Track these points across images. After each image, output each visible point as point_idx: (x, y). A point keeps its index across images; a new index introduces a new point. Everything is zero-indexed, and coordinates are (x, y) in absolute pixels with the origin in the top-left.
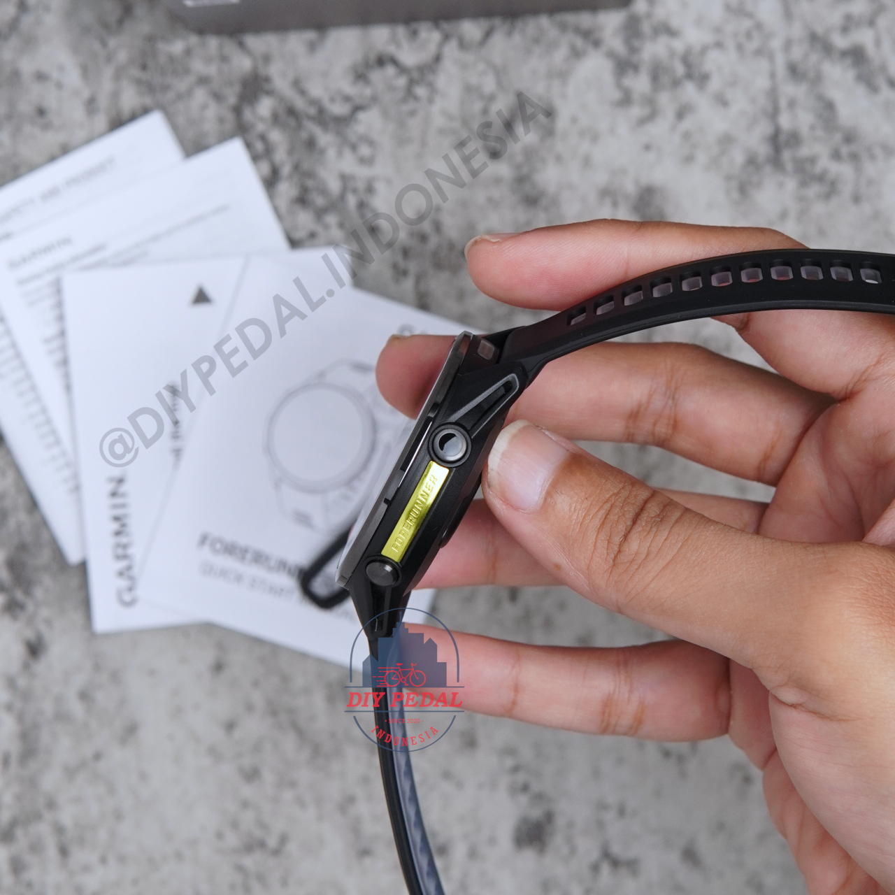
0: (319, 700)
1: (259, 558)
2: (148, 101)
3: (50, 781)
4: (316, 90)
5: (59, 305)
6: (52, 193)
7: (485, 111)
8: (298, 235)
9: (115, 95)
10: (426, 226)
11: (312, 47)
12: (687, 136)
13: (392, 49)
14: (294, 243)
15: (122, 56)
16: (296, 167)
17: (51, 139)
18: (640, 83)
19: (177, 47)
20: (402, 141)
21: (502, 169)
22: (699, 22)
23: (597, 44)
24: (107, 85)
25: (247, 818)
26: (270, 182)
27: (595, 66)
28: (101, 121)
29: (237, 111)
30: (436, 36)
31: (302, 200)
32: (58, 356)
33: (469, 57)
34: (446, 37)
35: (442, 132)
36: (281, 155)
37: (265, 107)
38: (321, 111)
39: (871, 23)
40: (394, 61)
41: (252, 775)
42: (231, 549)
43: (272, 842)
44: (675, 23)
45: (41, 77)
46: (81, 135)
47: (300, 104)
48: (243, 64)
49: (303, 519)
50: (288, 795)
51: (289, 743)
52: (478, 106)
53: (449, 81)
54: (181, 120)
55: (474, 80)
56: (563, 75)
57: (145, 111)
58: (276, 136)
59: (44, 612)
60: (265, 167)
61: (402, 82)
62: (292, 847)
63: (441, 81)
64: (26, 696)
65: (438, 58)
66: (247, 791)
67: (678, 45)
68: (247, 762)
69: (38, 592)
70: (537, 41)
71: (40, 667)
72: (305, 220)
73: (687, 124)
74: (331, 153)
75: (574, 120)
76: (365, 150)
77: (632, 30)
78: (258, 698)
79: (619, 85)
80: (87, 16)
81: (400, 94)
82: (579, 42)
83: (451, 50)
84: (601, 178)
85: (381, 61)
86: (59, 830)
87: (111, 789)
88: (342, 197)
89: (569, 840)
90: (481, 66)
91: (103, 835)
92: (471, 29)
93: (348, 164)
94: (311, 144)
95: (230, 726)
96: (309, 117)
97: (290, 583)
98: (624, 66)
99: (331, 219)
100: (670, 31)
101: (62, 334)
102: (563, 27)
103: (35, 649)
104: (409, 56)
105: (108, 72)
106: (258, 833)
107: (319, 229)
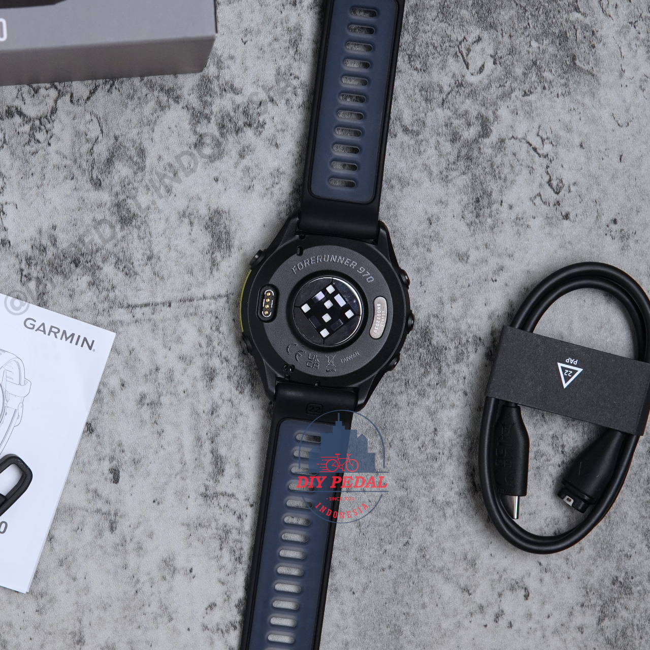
7: (91, 151)
10: (45, 241)
12: (247, 169)
13: (18, 103)
18: (211, 129)
20: (26, 175)
21: (105, 197)
22: (256, 82)
23: (177, 99)
27: (176, 116)
30: (53, 93)
33: (78, 110)
34: (60, 94)
35: (57, 167)
40: (20, 113)
44: (237, 84)
52: (86, 147)
53: (62, 127)
55: (82, 128)
56: (151, 124)
61: (27, 128)
63: (56, 128)
65: (54, 111)
67: (240, 100)
70: (130, 97)
73: (245, 162)
75: (160, 158)
77: (205, 88)
79: (195, 132)
81: (26, 137)
82: (164, 98)
83: (64, 103)
84: (181, 204)
85: (9, 113)
90: (88, 117)
92: (80, 88)
98: (198, 117)
100: (235, 91)
102: (152, 87)
104: (31, 110)
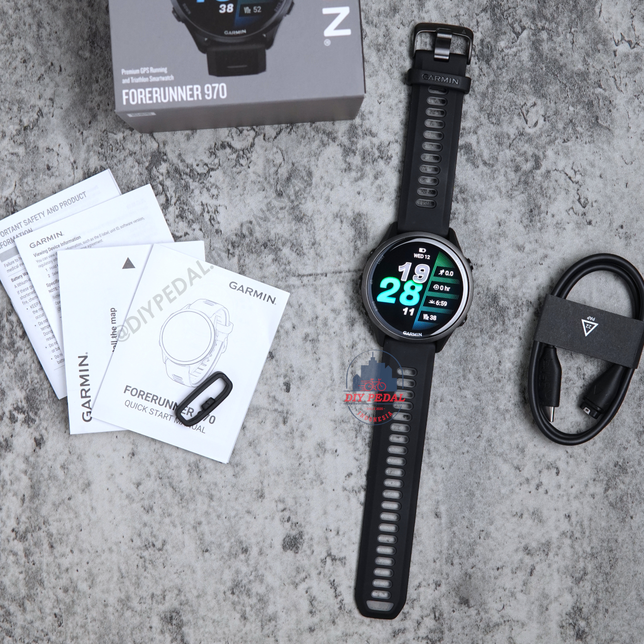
0: (184, 471)
1: (155, 399)
2: (104, 163)
3: (45, 510)
4: (190, 160)
5: (56, 266)
6: (54, 209)
7: (276, 172)
8: (178, 234)
9: (87, 160)
10: (245, 231)
11: (188, 138)
12: (379, 187)
13: (229, 139)
14: (176, 238)
15: (91, 140)
16: (179, 199)
17: (53, 182)
18: (356, 160)
19: (120, 136)
20: (233, 187)
21: (285, 202)
22: (387, 129)
23: (334, 139)
24: (83, 155)
25: (146, 531)
26: (165, 207)
27: (333, 151)
28: (79, 173)
29: (149, 169)
30: (252, 133)
31: (181, 216)
32: (54, 293)
33: (269, 145)
34: (257, 134)
35: (254, 182)
36: (171, 193)
37: (163, 168)
38: (191, 171)
39: (475, 133)
40: (230, 146)
41: (149, 510)
42: (141, 394)
43: (158, 544)
44: (374, 130)
45: (49, 150)
46: (69, 180)
47: (181, 167)
48: (152, 145)
49: (178, 379)
50: (167, 520)
51: (169, 493)
52: (273, 170)
53: (258, 156)
54: (120, 173)
55: (271, 157)
56: (317, 155)
57: (102, 169)
58: (168, 183)
59: (45, 424)
60: (163, 199)
61: (234, 156)
62: (168, 547)
63: (254, 157)
64: (34, 466)
65: (252, 145)
66: (146, 518)
67: (376, 141)
68: (146, 503)
69: (42, 413)
70: (303, 137)
71: (41, 452)
72: (182, 226)
73: (378, 182)
74: (197, 192)
75: (322, 178)
76: (214, 191)
77: (352, 132)
78: (152, 470)
79: (345, 161)
80: (73, 119)
81: (234, 162)
82: (325, 138)
83: (259, 140)
84: (335, 208)
85: (223, 146)
86: (50, 535)
87: (77, 515)
88: (202, 214)
89: (311, 546)
90: (275, 150)
91: (72, 538)
92: (270, 130)
93: (205, 198)
94: (187, 187)
95: (138, 485)
96: (186, 174)
97: (170, 412)
98: (348, 151)
99: (196, 226)
100: (373, 135)
101: (57, 281)
102: (317, 130)
103: (39, 443)
104: (238, 144)
105: (84, 148)
106: (151, 539)
107: (190, 231)
